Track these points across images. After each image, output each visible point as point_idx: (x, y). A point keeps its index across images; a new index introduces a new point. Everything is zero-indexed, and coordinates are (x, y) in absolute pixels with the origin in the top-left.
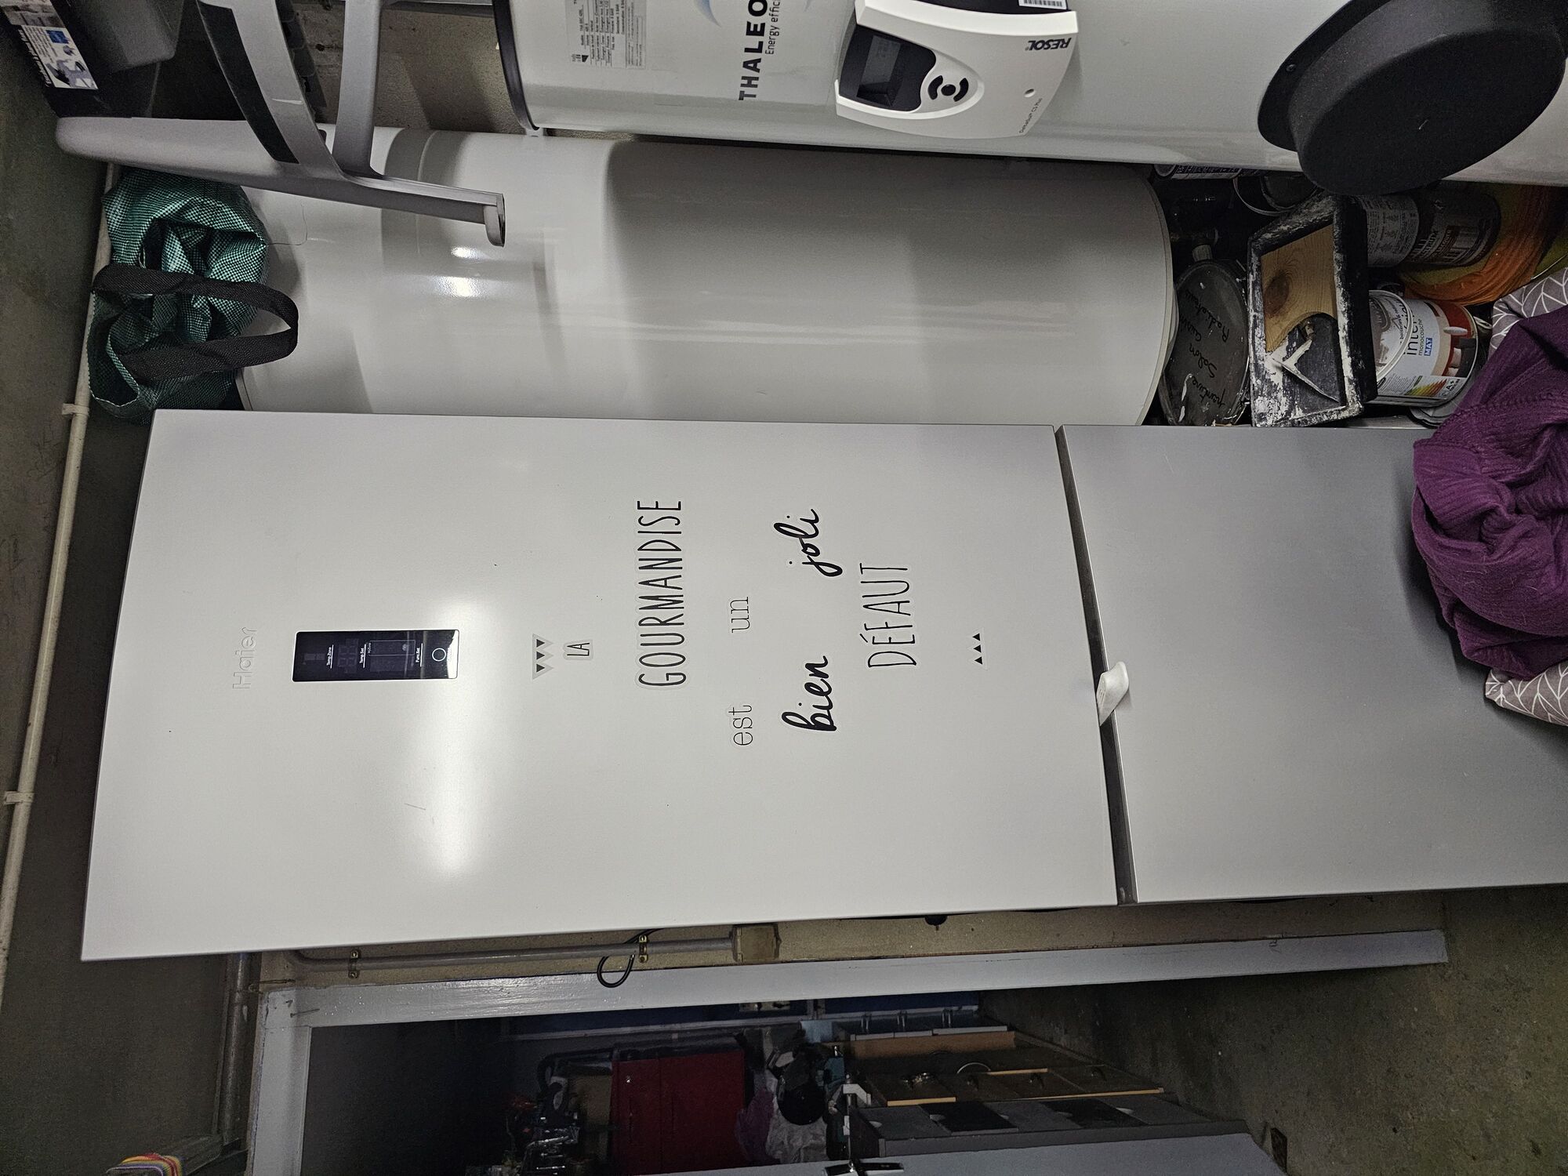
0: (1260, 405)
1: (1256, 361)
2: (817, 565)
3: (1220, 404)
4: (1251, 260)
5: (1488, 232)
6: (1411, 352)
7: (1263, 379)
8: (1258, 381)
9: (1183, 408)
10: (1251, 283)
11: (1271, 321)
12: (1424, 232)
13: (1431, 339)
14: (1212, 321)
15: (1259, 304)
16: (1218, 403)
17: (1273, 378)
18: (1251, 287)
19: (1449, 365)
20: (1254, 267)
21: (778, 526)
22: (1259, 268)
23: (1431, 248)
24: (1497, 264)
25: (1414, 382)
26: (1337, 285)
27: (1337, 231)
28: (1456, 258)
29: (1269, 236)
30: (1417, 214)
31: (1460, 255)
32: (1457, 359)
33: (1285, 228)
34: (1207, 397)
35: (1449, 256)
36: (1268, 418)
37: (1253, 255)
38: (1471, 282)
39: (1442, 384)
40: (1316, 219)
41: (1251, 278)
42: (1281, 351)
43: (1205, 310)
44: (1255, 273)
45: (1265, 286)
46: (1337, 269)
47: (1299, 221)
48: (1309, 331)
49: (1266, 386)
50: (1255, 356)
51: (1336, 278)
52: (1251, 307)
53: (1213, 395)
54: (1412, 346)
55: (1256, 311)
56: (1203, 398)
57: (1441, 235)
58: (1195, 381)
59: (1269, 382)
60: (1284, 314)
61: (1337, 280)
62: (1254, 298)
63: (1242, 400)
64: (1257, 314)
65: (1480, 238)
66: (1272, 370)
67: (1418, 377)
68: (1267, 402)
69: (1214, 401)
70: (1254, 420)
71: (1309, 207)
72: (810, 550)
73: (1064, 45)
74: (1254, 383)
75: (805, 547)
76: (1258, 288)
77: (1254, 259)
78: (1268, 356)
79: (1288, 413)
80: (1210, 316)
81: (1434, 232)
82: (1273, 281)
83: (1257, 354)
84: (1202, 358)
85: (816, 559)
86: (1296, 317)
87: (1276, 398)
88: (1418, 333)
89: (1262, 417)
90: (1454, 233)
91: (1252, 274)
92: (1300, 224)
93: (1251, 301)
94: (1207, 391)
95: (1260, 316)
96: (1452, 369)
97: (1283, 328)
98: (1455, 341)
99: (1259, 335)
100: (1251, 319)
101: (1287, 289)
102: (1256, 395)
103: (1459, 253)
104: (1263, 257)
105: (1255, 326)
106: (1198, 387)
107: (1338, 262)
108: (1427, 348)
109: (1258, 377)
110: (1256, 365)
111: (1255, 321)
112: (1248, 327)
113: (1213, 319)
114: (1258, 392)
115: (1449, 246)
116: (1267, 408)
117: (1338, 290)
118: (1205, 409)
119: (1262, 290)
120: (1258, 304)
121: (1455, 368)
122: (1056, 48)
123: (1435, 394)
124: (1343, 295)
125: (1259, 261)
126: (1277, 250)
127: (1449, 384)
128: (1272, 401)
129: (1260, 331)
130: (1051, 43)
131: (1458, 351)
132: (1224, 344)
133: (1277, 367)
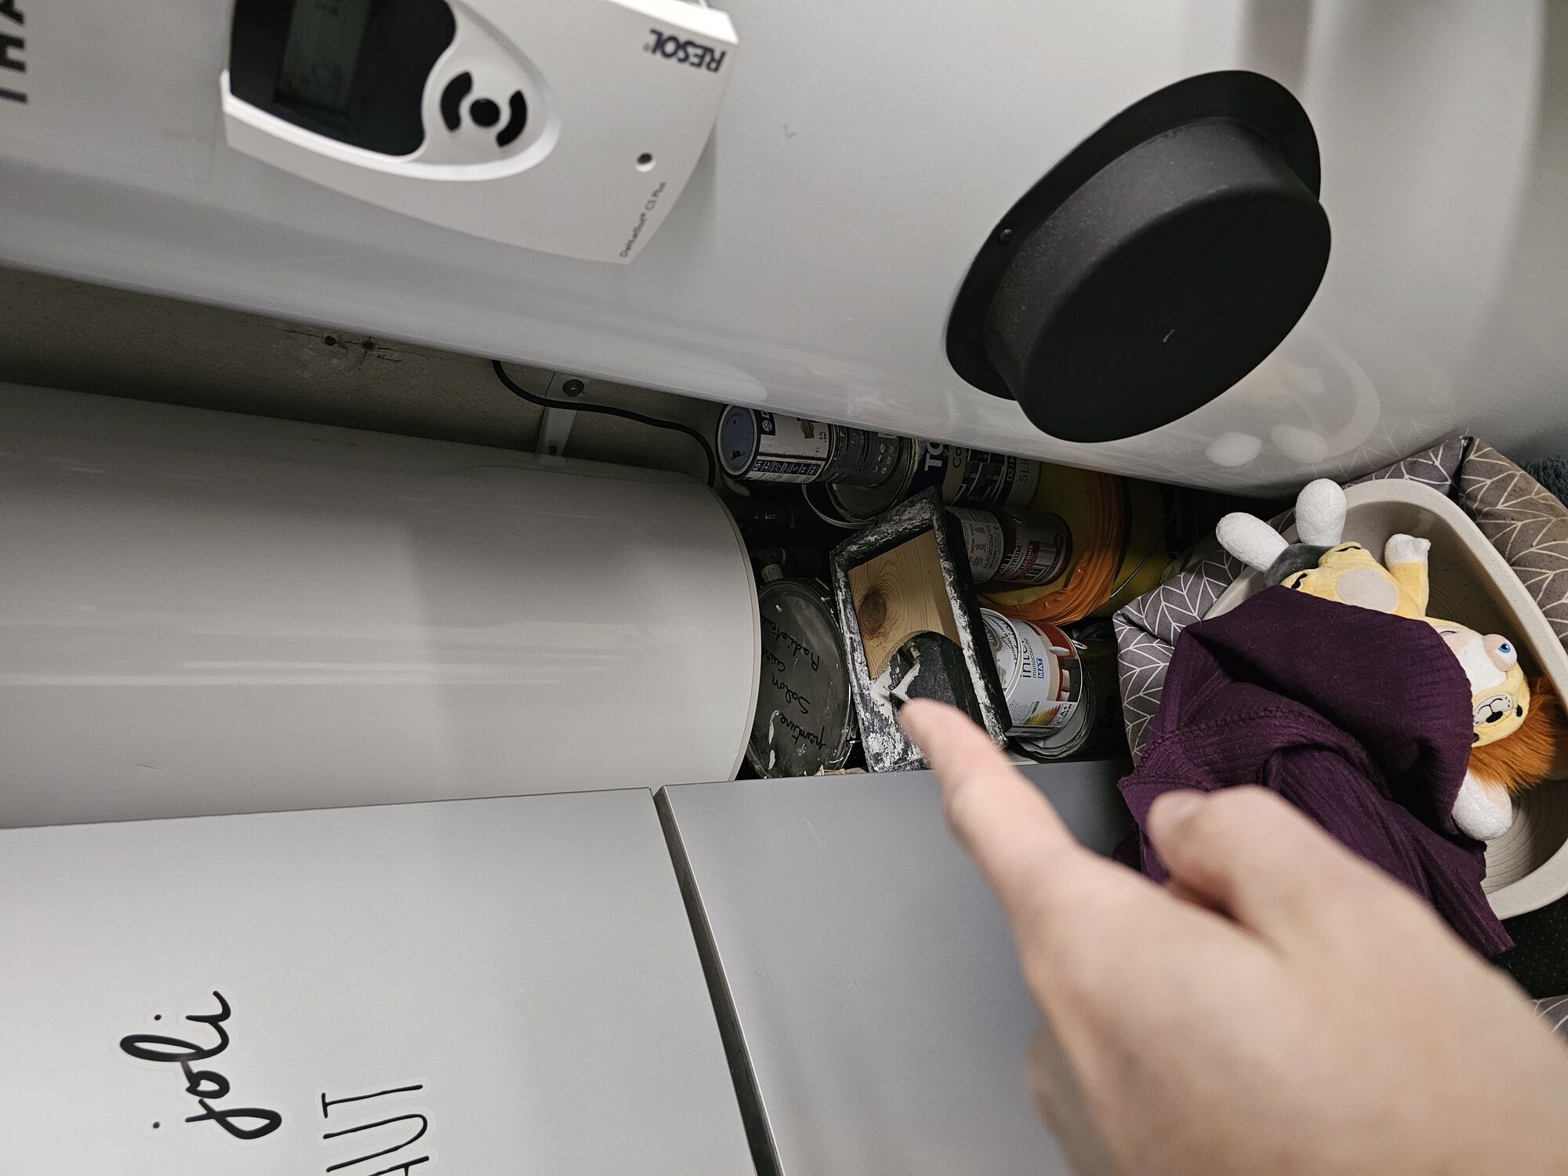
0: (873, 743)
1: (862, 691)
2: (222, 1118)
3: (820, 745)
4: (836, 575)
5: (1064, 548)
6: (1026, 674)
7: (872, 711)
8: (867, 714)
9: (772, 754)
10: (841, 601)
11: (870, 644)
12: (1010, 547)
13: (1040, 660)
14: (796, 648)
15: (854, 624)
16: (817, 744)
17: (882, 710)
18: (841, 605)
19: (1061, 689)
20: (842, 584)
21: (129, 1045)
22: (847, 585)
23: (1017, 563)
24: (1081, 580)
25: (1032, 709)
26: (951, 597)
27: (940, 537)
28: (1037, 576)
29: (854, 548)
30: (1000, 528)
31: (1041, 573)
32: (1067, 683)
33: (872, 539)
34: (802, 738)
35: (1032, 573)
36: (885, 759)
37: (838, 570)
38: (1056, 601)
39: (1057, 710)
40: (906, 528)
41: (841, 596)
42: (885, 679)
43: (785, 636)
44: (843, 590)
45: (857, 604)
46: (949, 579)
47: (888, 530)
48: (915, 654)
49: (876, 721)
50: (859, 684)
51: (948, 588)
52: (845, 628)
53: (809, 734)
54: (1027, 668)
55: (851, 632)
56: (797, 739)
57: (1024, 551)
58: (783, 718)
59: (878, 715)
60: (885, 635)
61: (950, 591)
62: (847, 618)
63: (848, 738)
64: (853, 636)
65: (1058, 555)
66: (880, 701)
67: (1035, 702)
68: (881, 739)
69: (812, 742)
70: (870, 762)
71: (900, 513)
72: (206, 1086)
73: (713, 65)
74: (863, 716)
75: (194, 1079)
76: (849, 606)
77: (840, 575)
78: (873, 685)
79: (905, 751)
80: (793, 642)
81: (1019, 547)
82: (866, 598)
83: (861, 682)
84: (789, 691)
85: (217, 1105)
86: (899, 638)
87: (889, 734)
88: (1028, 653)
89: (878, 758)
90: (1035, 548)
91: (841, 591)
92: (888, 534)
93: (844, 621)
94: (801, 730)
95: (857, 638)
96: (1064, 693)
97: (887, 651)
98: (1062, 662)
99: (859, 661)
100: (848, 642)
101: (884, 606)
102: (868, 731)
103: (1040, 571)
104: (850, 572)
105: (853, 650)
106: (788, 726)
107: (948, 571)
108: (1039, 670)
109: (866, 710)
110: (862, 695)
111: (852, 644)
112: (845, 652)
113: (797, 645)
114: (869, 728)
115: (1032, 562)
116: (882, 747)
117: (953, 602)
118: (801, 751)
119: (855, 610)
120: (852, 625)
121: (1066, 691)
122: (699, 65)
123: (1050, 722)
124: (961, 607)
125: (846, 576)
126: (865, 564)
127: (1063, 710)
128: (885, 738)
129: (859, 656)
130: (691, 50)
131: (1066, 672)
132: (815, 674)
133: (885, 697)
